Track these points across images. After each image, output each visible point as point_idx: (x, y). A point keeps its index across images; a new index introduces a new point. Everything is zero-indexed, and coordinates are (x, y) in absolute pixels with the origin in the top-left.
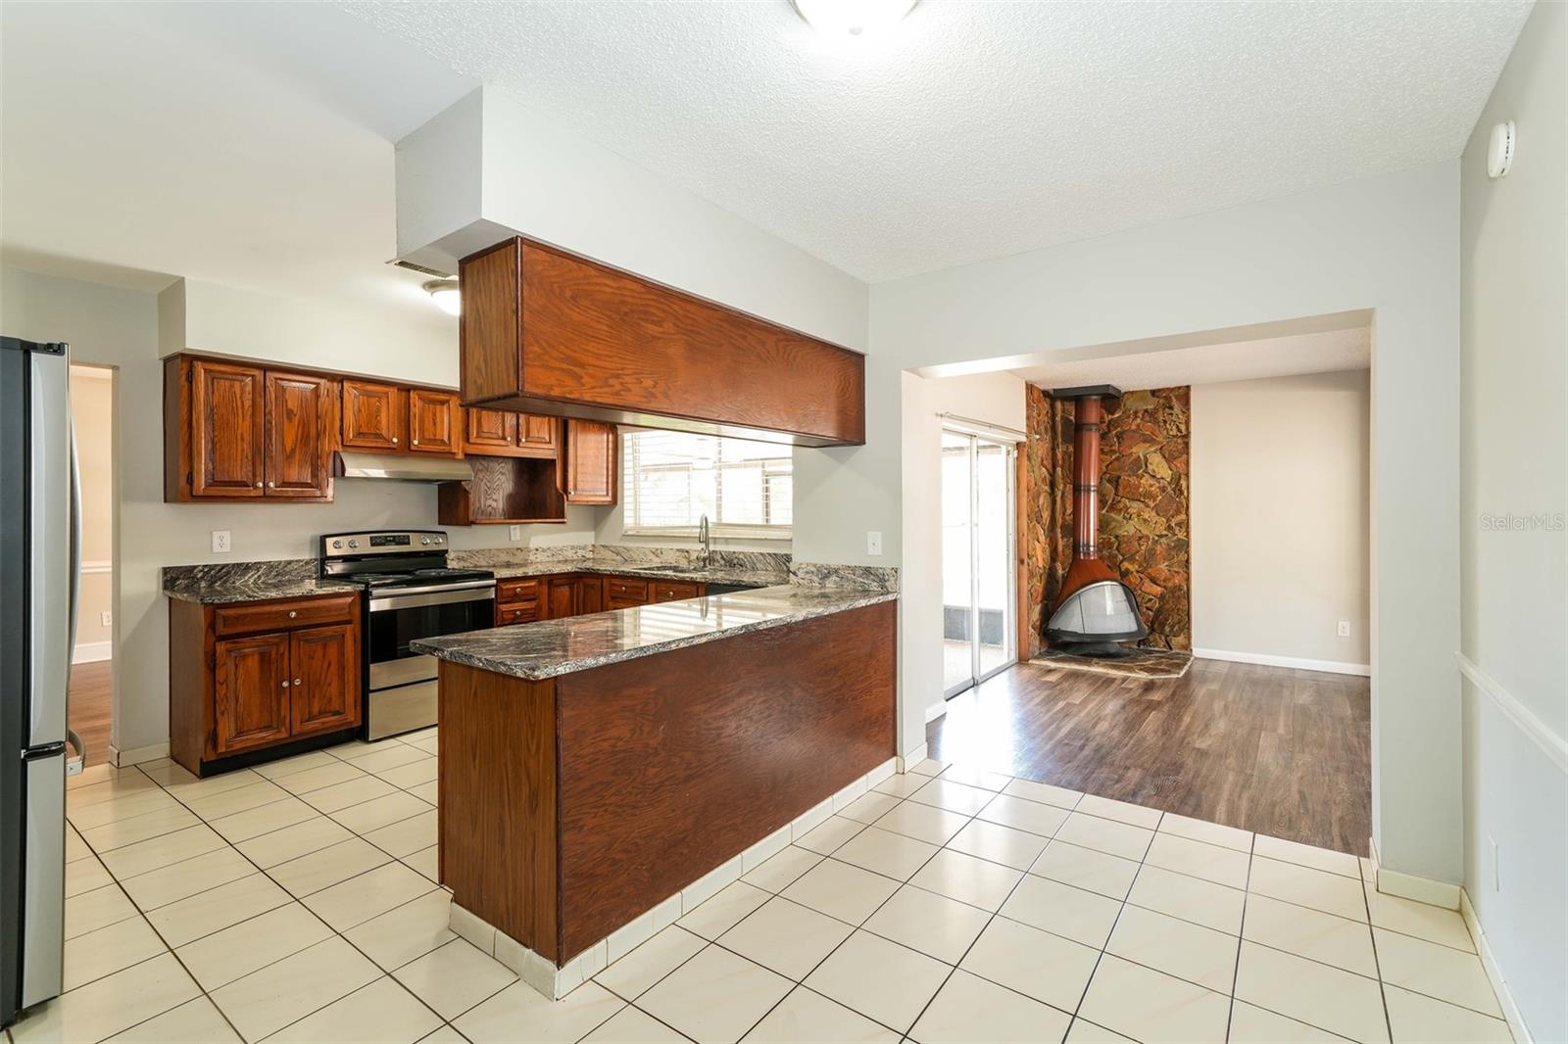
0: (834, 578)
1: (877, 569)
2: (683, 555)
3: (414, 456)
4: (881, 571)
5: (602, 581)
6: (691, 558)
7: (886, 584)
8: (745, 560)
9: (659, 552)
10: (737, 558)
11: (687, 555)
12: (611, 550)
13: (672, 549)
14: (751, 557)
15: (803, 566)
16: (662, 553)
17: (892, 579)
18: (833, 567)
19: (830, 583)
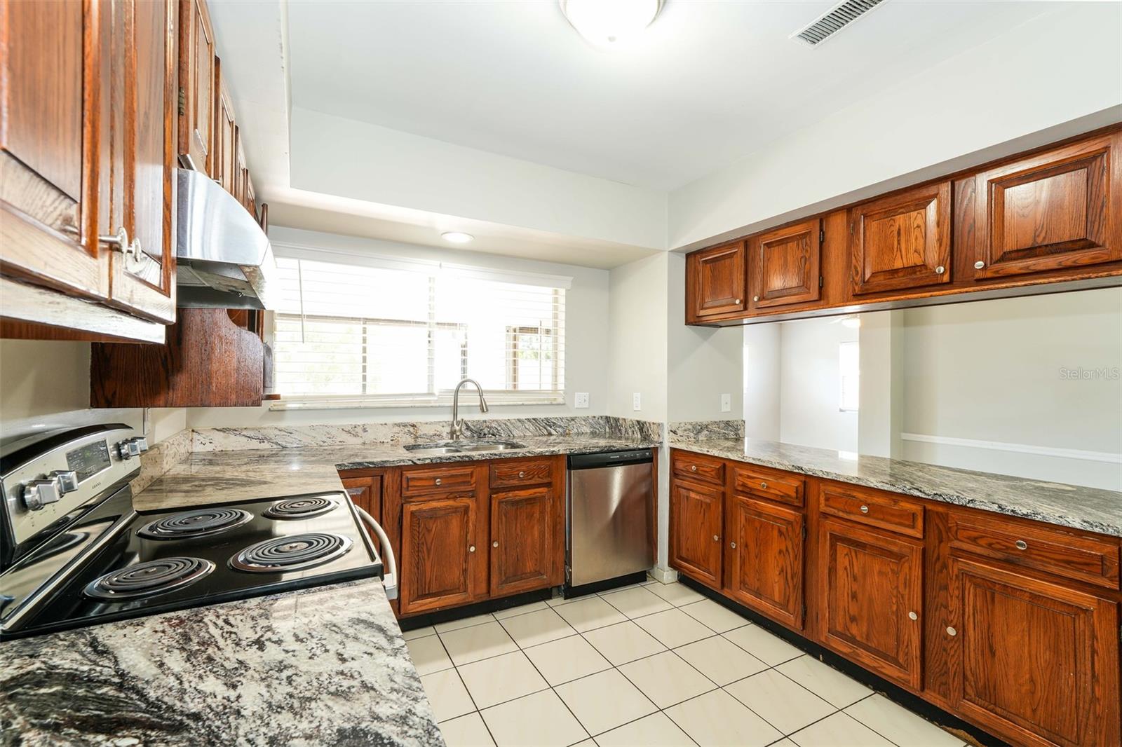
1: (733, 421)
2: (406, 430)
4: (736, 423)
5: (382, 477)
6: (420, 433)
7: (739, 432)
8: (499, 428)
9: (359, 430)
10: (488, 427)
11: (412, 429)
12: (244, 435)
13: (386, 424)
14: (506, 424)
15: (682, 425)
16: (365, 430)
17: (742, 428)
18: (704, 423)
19: (702, 437)
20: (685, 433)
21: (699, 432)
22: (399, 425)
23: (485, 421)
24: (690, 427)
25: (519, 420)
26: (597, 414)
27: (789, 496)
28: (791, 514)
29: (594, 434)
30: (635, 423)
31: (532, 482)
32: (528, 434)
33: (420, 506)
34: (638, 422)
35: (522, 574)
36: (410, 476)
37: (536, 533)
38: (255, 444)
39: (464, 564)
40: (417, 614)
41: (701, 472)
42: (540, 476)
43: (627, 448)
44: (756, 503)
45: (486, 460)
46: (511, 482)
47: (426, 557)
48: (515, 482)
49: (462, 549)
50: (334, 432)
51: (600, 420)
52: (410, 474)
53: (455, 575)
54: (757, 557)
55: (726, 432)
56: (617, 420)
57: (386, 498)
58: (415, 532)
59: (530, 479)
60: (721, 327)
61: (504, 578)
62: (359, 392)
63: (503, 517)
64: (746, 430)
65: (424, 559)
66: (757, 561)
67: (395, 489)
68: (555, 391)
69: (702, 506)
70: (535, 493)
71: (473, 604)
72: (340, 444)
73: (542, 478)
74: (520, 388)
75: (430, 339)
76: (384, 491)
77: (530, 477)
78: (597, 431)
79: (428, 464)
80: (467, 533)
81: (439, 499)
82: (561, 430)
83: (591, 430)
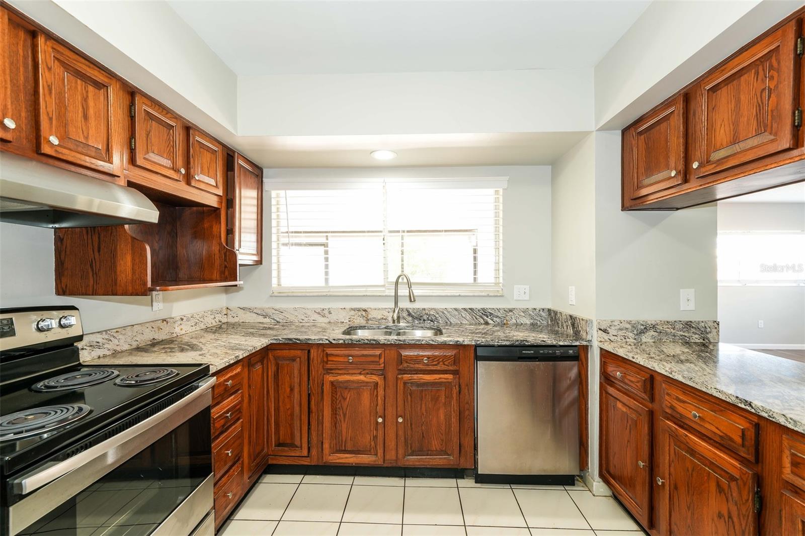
0: (652, 333)
1: (699, 322)
2: (360, 313)
3: (41, 162)
4: (703, 324)
5: (309, 351)
6: (370, 316)
7: (709, 336)
8: (437, 316)
9: (326, 312)
10: (427, 314)
11: (364, 313)
12: (255, 313)
13: (345, 309)
14: (443, 313)
15: (616, 323)
16: (330, 313)
17: (714, 331)
18: (649, 323)
19: (647, 338)
20: (621, 333)
21: (642, 332)
22: (354, 310)
23: (424, 309)
24: (628, 326)
25: (456, 309)
26: (539, 306)
27: (731, 439)
28: (736, 467)
29: (534, 327)
30: (569, 317)
31: (438, 368)
32: (465, 322)
33: (336, 378)
34: (571, 316)
35: (428, 450)
36: (329, 352)
37: (442, 417)
38: (261, 319)
39: (375, 432)
40: (337, 464)
41: (626, 381)
42: (445, 363)
43: (543, 344)
44: (687, 436)
45: (391, 344)
46: (417, 366)
47: (342, 420)
48: (421, 366)
49: (372, 418)
50: (309, 313)
51: (541, 312)
52: (330, 351)
53: (366, 439)
54: (689, 508)
55: (686, 334)
56: (556, 313)
57: (313, 368)
58: (334, 398)
59: (436, 365)
60: (678, 209)
61: (410, 451)
62: (323, 284)
63: (409, 396)
64: (720, 333)
65: (341, 421)
66: (689, 514)
67: (319, 361)
68: (497, 284)
69: (628, 422)
70: (440, 378)
71: (384, 467)
72: (314, 322)
73: (447, 365)
74: (479, 280)
75: (384, 242)
76: (311, 362)
77: (435, 363)
78: (538, 323)
79: (341, 344)
80: (377, 405)
81: (353, 374)
82: (498, 320)
83: (532, 321)
